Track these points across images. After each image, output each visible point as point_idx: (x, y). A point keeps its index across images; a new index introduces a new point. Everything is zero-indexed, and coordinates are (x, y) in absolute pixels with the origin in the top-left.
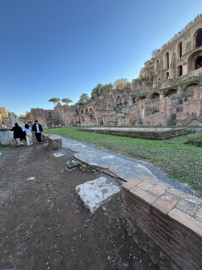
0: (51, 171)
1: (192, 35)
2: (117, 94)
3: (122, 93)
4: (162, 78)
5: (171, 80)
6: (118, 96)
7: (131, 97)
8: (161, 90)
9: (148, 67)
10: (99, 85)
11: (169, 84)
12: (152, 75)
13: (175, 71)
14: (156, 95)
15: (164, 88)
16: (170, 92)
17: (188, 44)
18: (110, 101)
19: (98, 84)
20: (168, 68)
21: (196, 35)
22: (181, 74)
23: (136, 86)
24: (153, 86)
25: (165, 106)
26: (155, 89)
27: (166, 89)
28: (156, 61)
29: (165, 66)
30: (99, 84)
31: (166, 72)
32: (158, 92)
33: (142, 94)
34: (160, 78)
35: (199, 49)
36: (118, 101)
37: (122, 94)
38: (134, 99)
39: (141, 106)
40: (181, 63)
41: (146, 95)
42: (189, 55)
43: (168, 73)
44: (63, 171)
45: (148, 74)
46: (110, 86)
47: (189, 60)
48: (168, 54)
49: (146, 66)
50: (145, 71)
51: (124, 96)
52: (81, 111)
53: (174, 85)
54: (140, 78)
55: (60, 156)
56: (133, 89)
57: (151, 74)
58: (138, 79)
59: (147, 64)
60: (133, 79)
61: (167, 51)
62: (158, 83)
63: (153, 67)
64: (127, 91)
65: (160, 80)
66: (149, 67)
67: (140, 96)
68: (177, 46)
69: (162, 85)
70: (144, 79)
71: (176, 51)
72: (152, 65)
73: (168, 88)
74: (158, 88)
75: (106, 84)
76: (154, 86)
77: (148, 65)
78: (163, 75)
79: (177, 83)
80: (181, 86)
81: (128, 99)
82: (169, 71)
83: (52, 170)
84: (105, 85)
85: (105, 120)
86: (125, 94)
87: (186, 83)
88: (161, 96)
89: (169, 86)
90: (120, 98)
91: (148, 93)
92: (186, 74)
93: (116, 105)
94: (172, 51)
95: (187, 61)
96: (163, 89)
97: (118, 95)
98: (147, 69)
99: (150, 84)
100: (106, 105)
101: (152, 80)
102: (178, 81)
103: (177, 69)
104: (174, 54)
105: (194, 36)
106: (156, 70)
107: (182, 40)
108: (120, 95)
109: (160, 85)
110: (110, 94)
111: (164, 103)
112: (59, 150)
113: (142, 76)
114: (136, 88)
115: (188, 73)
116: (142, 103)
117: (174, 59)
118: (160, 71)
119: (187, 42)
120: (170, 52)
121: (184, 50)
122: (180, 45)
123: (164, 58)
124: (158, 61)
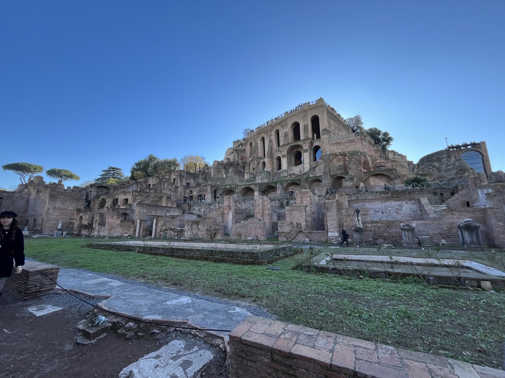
0: (32, 353)
2: (186, 180)
3: (194, 178)
4: (257, 167)
5: (269, 173)
6: (188, 184)
7: (211, 188)
8: (256, 185)
10: (151, 159)
11: (267, 178)
12: (244, 160)
13: (273, 163)
14: (248, 191)
15: (260, 181)
16: (268, 189)
17: (286, 135)
18: (171, 190)
19: (150, 155)
20: (265, 156)
21: (293, 127)
22: (280, 168)
23: (219, 172)
24: (245, 177)
25: (263, 210)
26: (248, 181)
27: (262, 184)
28: (249, 143)
29: (260, 154)
30: (152, 155)
31: (262, 161)
32: (253, 187)
33: (229, 185)
34: (255, 167)
35: (297, 144)
36: (188, 191)
37: (194, 181)
38: (215, 191)
39: (227, 206)
42: (288, 147)
43: (264, 163)
44: (68, 347)
45: (238, 158)
46: (174, 163)
48: (263, 139)
49: (235, 147)
50: (233, 152)
51: (199, 184)
52: (98, 202)
53: (273, 180)
54: (226, 161)
55: (51, 312)
57: (242, 159)
58: (222, 161)
59: (237, 144)
60: (216, 161)
61: (263, 135)
62: (252, 174)
63: (244, 150)
64: (204, 176)
65: (255, 170)
66: (239, 148)
67: (225, 189)
68: (273, 133)
69: (257, 178)
70: (232, 164)
71: (273, 138)
72: (244, 147)
73: (266, 183)
75: (166, 159)
77: (239, 146)
78: (259, 164)
79: (275, 178)
80: (282, 183)
81: (206, 191)
82: (266, 160)
83: (34, 350)
84: (165, 161)
85: (156, 225)
86: (201, 181)
87: (287, 181)
88: (256, 193)
89: (266, 181)
90: (191, 188)
91: (238, 186)
92: (286, 169)
93: (183, 199)
94: (269, 137)
95: (285, 153)
96: (259, 184)
97: (188, 181)
98: (236, 151)
99: (241, 173)
100: (162, 197)
101: (244, 167)
102: (277, 176)
103: (275, 161)
104: (271, 141)
105: (291, 127)
106: (249, 155)
107: (279, 128)
108: (192, 181)
109: (255, 177)
110: (173, 177)
111: (261, 205)
112: (44, 298)
114: (220, 175)
115: (288, 168)
116: (230, 201)
117: (271, 147)
118: (254, 157)
119: (284, 131)
120: (266, 137)
121: (281, 139)
122: (277, 132)
123: (259, 142)
124: (251, 144)
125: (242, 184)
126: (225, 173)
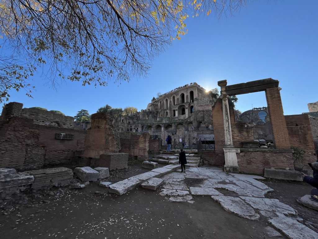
1: (180, 95)
2: (128, 120)
3: (132, 119)
5: (169, 118)
7: (141, 125)
8: (162, 124)
9: (154, 103)
10: (108, 107)
12: (157, 111)
13: (171, 113)
14: (159, 127)
15: (164, 122)
16: (168, 126)
17: (178, 99)
20: (167, 109)
22: (175, 115)
23: (144, 116)
25: (164, 136)
29: (165, 108)
31: (166, 111)
32: (161, 125)
33: (149, 123)
34: (162, 114)
36: (129, 126)
38: (143, 126)
40: (175, 109)
41: (152, 125)
42: (178, 106)
47: (178, 109)
49: (152, 102)
50: (151, 106)
51: (134, 122)
53: (171, 121)
54: (147, 110)
56: (142, 118)
57: (156, 110)
60: (142, 110)
61: (167, 98)
63: (157, 105)
64: (137, 118)
67: (147, 125)
68: (172, 98)
70: (151, 113)
71: (172, 100)
72: (157, 103)
74: (161, 122)
75: (116, 108)
76: (158, 119)
77: (154, 102)
78: (164, 113)
87: (177, 122)
88: (163, 128)
89: (167, 122)
91: (154, 124)
92: (177, 116)
93: (127, 130)
94: (170, 100)
96: (164, 123)
99: (155, 117)
101: (157, 114)
102: (173, 120)
103: (172, 112)
104: (170, 102)
105: (180, 96)
106: (159, 108)
107: (175, 95)
108: (131, 121)
109: (162, 120)
113: (149, 109)
114: (145, 118)
117: (171, 105)
118: (162, 109)
119: (177, 97)
120: (168, 99)
121: (176, 101)
122: (174, 97)
123: (165, 102)
124: (161, 102)
125: (156, 123)
126: (147, 117)
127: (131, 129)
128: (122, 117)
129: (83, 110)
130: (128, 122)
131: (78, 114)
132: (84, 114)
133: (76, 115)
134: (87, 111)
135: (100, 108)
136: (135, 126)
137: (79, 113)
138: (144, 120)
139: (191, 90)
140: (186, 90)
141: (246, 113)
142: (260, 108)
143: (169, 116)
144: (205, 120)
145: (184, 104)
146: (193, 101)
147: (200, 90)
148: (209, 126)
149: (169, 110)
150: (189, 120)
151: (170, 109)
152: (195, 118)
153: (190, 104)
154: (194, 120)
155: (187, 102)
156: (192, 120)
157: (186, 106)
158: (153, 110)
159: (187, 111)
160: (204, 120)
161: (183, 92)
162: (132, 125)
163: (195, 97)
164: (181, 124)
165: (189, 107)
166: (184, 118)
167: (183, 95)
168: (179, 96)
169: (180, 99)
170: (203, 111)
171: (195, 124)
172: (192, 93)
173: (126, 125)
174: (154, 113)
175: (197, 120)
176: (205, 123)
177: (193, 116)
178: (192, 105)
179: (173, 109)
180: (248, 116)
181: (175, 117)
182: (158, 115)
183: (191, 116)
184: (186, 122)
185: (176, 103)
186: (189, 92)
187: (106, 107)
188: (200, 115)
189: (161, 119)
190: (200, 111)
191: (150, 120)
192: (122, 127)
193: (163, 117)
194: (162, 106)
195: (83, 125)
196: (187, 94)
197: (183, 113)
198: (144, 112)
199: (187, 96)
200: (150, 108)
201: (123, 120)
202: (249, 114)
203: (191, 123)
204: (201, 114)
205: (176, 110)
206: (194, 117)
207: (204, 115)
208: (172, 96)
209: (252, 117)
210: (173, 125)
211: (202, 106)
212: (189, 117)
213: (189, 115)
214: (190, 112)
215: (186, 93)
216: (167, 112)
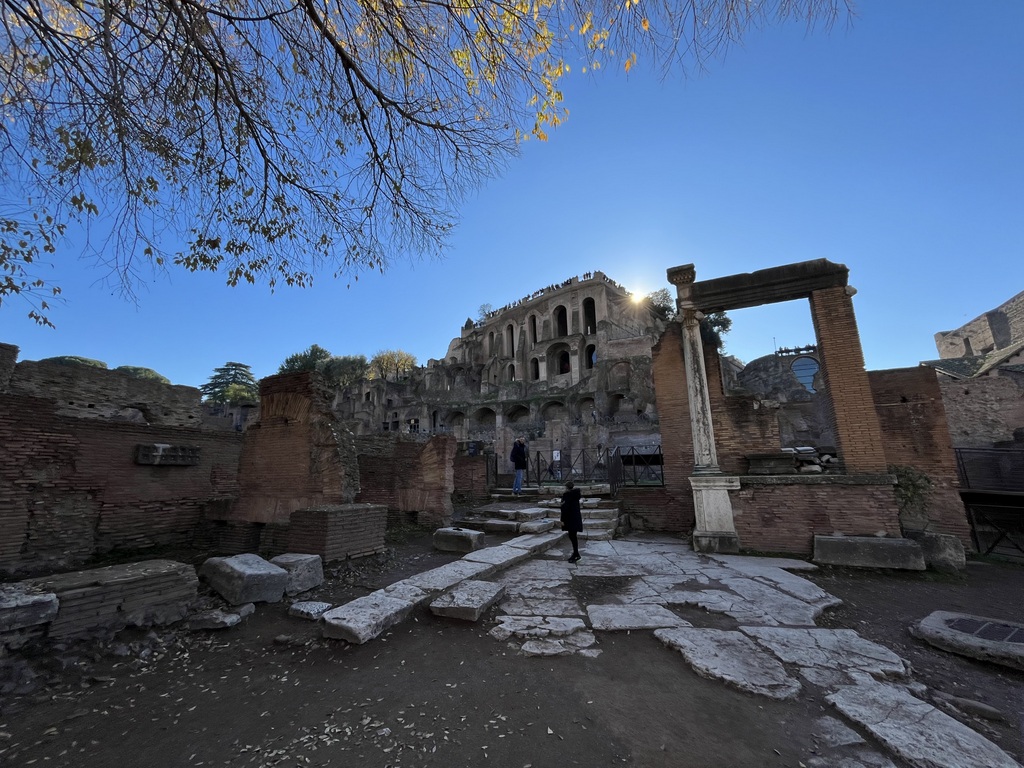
1: (552, 311)
2: (386, 395)
3: (399, 392)
4: (501, 374)
5: (519, 384)
6: (390, 401)
7: (429, 408)
8: (498, 404)
9: (470, 339)
10: (316, 352)
11: (516, 393)
12: (480, 362)
13: (526, 368)
14: (486, 414)
15: (504, 398)
16: (515, 412)
17: (546, 324)
18: (369, 414)
20: (513, 357)
21: (557, 313)
22: (537, 375)
23: (438, 381)
24: (482, 391)
26: (486, 397)
27: (509, 403)
28: (488, 332)
29: (506, 352)
30: (317, 345)
31: (509, 364)
32: (493, 408)
33: (456, 403)
34: (497, 373)
35: (563, 341)
36: (390, 414)
37: (399, 396)
38: (435, 414)
40: (536, 356)
41: (465, 409)
42: (548, 346)
45: (470, 357)
46: (358, 364)
47: (548, 354)
48: (511, 328)
49: (465, 336)
50: (461, 346)
51: (406, 402)
53: (525, 397)
54: (450, 362)
56: (431, 386)
57: (477, 359)
58: (443, 361)
59: (469, 332)
60: (432, 360)
61: (511, 321)
62: (493, 385)
63: (480, 344)
64: (414, 388)
65: (497, 378)
66: (472, 334)
67: (448, 410)
68: (527, 320)
69: (501, 392)
70: (460, 369)
71: (526, 327)
72: (480, 338)
73: (513, 402)
74: (493, 397)
75: (346, 355)
76: (484, 390)
77: (471, 336)
78: (504, 368)
80: (537, 402)
81: (420, 413)
82: (515, 363)
84: (345, 359)
86: (409, 396)
87: (546, 399)
88: (499, 419)
89: (514, 398)
90: (394, 408)
91: (470, 405)
92: (545, 379)
93: (382, 426)
94: (520, 326)
95: (545, 354)
96: (503, 403)
97: (389, 397)
98: (467, 344)
99: (475, 384)
100: (357, 424)
101: (479, 373)
102: (532, 389)
103: (529, 364)
104: (523, 333)
105: (554, 313)
106: (488, 352)
107: (536, 313)
108: (395, 397)
109: (497, 391)
110: (366, 390)
111: (502, 439)
113: (453, 359)
114: (440, 386)
115: (548, 378)
117: (523, 342)
118: (496, 358)
119: (543, 318)
120: (515, 325)
121: (539, 331)
122: (533, 319)
123: (504, 333)
124: (492, 334)
125: (478, 403)
126: (450, 383)
127: (397, 422)
128: (364, 386)
129: (234, 365)
130: (384, 401)
131: (216, 377)
132: (235, 376)
133: (209, 381)
134: (246, 367)
135: (289, 357)
136: (410, 414)
137: (218, 374)
138: (438, 394)
139: (586, 297)
140: (570, 296)
141: (758, 366)
142: (798, 350)
143: (518, 378)
144: (634, 390)
145: (565, 340)
146: (594, 331)
147: (615, 294)
148: (645, 408)
149: (518, 361)
150: (581, 392)
151: (523, 355)
152: (602, 383)
153: (584, 341)
154: (599, 389)
155: (576, 334)
156: (591, 390)
157: (571, 344)
158: (467, 360)
159: (575, 362)
160: (629, 390)
161: (560, 302)
162: (398, 411)
163: (599, 318)
164: (557, 403)
165: (582, 350)
166: (567, 384)
167: (561, 313)
168: (548, 316)
169: (553, 325)
170: (627, 361)
171: (602, 402)
172: (589, 305)
173: (378, 411)
174: (470, 369)
175: (607, 388)
176: (632, 400)
177: (596, 378)
178: (590, 342)
179: (531, 356)
180: (763, 375)
181: (537, 381)
182: (484, 376)
183: (588, 378)
184: (573, 399)
185: (539, 338)
186: (581, 302)
187: (312, 351)
188: (617, 373)
189: (492, 389)
190: (616, 360)
191: (458, 393)
192: (364, 416)
193: (500, 383)
194: (496, 346)
195: (232, 414)
196: (574, 308)
197: (565, 368)
198: (437, 366)
199: (575, 314)
200: (458, 355)
201: (368, 394)
202: (766, 370)
203: (589, 399)
204: (620, 369)
205: (542, 359)
206: (599, 381)
207: (628, 374)
208: (529, 315)
209: (774, 379)
210: (532, 406)
211: (622, 344)
212: (584, 381)
213: (581, 375)
214: (584, 364)
215: (572, 306)
216: (512, 367)
